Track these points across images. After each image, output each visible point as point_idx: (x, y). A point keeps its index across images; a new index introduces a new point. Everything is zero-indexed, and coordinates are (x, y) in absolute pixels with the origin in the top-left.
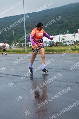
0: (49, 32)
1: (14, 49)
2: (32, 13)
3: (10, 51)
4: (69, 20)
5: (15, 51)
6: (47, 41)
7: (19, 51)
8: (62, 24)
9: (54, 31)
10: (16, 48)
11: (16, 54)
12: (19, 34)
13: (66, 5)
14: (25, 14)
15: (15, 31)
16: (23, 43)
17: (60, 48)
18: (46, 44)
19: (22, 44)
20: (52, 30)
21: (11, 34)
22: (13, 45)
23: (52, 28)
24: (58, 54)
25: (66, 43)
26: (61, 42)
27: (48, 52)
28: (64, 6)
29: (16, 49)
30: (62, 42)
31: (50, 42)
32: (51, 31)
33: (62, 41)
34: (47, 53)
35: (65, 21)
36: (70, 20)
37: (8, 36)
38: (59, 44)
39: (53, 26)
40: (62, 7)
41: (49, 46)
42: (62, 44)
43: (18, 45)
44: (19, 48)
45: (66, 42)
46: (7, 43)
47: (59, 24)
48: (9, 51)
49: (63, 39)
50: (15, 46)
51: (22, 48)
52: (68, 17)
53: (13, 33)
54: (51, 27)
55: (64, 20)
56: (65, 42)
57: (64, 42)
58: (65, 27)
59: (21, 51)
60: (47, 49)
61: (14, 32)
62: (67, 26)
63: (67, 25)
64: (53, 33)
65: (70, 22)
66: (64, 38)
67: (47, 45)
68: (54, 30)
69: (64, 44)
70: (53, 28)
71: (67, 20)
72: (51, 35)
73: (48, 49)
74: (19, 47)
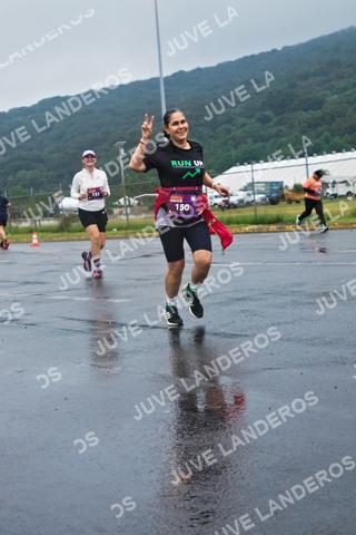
0: (264, 147)
1: (124, 217)
3: (110, 229)
4: (346, 95)
5: (126, 229)
8: (318, 113)
10: (132, 213)
11: (131, 237)
13: (330, 36)
14: (164, 75)
18: (254, 194)
20: (278, 135)
22: (122, 201)
23: (274, 131)
25: (333, 187)
27: (260, 226)
28: (322, 39)
29: (131, 217)
31: (268, 188)
32: (272, 141)
34: (259, 232)
35: (327, 99)
36: (348, 92)
39: (279, 123)
41: (264, 203)
43: (139, 204)
44: (143, 216)
45: (334, 183)
47: (303, 113)
50: (130, 206)
52: (341, 84)
53: (119, 153)
54: (271, 124)
55: (325, 95)
56: (330, 185)
57: (325, 185)
58: (330, 123)
60: (258, 213)
61: (122, 152)
62: (338, 120)
63: (339, 116)
65: (347, 103)
67: (258, 197)
69: (328, 191)
70: (281, 128)
71: (336, 96)
73: (262, 213)
74: (145, 212)
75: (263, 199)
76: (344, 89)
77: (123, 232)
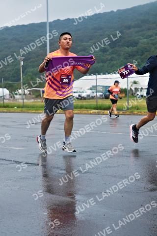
0: (103, 66)
1: (21, 101)
2: (66, 20)
3: (13, 107)
4: (151, 40)
5: (22, 107)
6: (98, 85)
7: (33, 107)
8: (135, 49)
9: (115, 62)
10: (26, 98)
11: (25, 113)
12: (33, 68)
13: (144, 5)
14: (49, 21)
15: (24, 60)
16: (41, 89)
17: (128, 103)
18: (96, 92)
19: (39, 91)
20: (111, 60)
21: (16, 67)
22: (20, 91)
23: (109, 57)
24: (124, 116)
25: (141, 91)
26: (131, 89)
27: (99, 111)
28: (140, 7)
29: (25, 101)
30: (133, 88)
31: (104, 89)
32: (108, 62)
33: (132, 86)
34: (98, 114)
35: (140, 41)
36: (152, 38)
37: (8, 71)
38: (126, 94)
39: (112, 53)
40: (135, 8)
41: (101, 98)
42: (132, 94)
43: (30, 94)
44: (32, 100)
45: (142, 89)
46: (5, 88)
47: (127, 48)
48: (10, 105)
49: (135, 83)
50: (24, 94)
51: (39, 100)
52: (149, 33)
53: (20, 64)
54: (108, 53)
55: (139, 39)
56: (139, 90)
57: (136, 89)
58: (142, 55)
59: (37, 107)
60: (98, 103)
61: (22, 63)
62: (146, 53)
63: (146, 51)
64: (112, 67)
65: (152, 44)
66: (136, 80)
67: (99, 94)
68: (114, 60)
69: (138, 93)
70: (114, 56)
71: (145, 40)
72: (107, 72)
73: (101, 103)
74: (33, 98)
75: (101, 96)
76: (151, 36)
77: (21, 109)
